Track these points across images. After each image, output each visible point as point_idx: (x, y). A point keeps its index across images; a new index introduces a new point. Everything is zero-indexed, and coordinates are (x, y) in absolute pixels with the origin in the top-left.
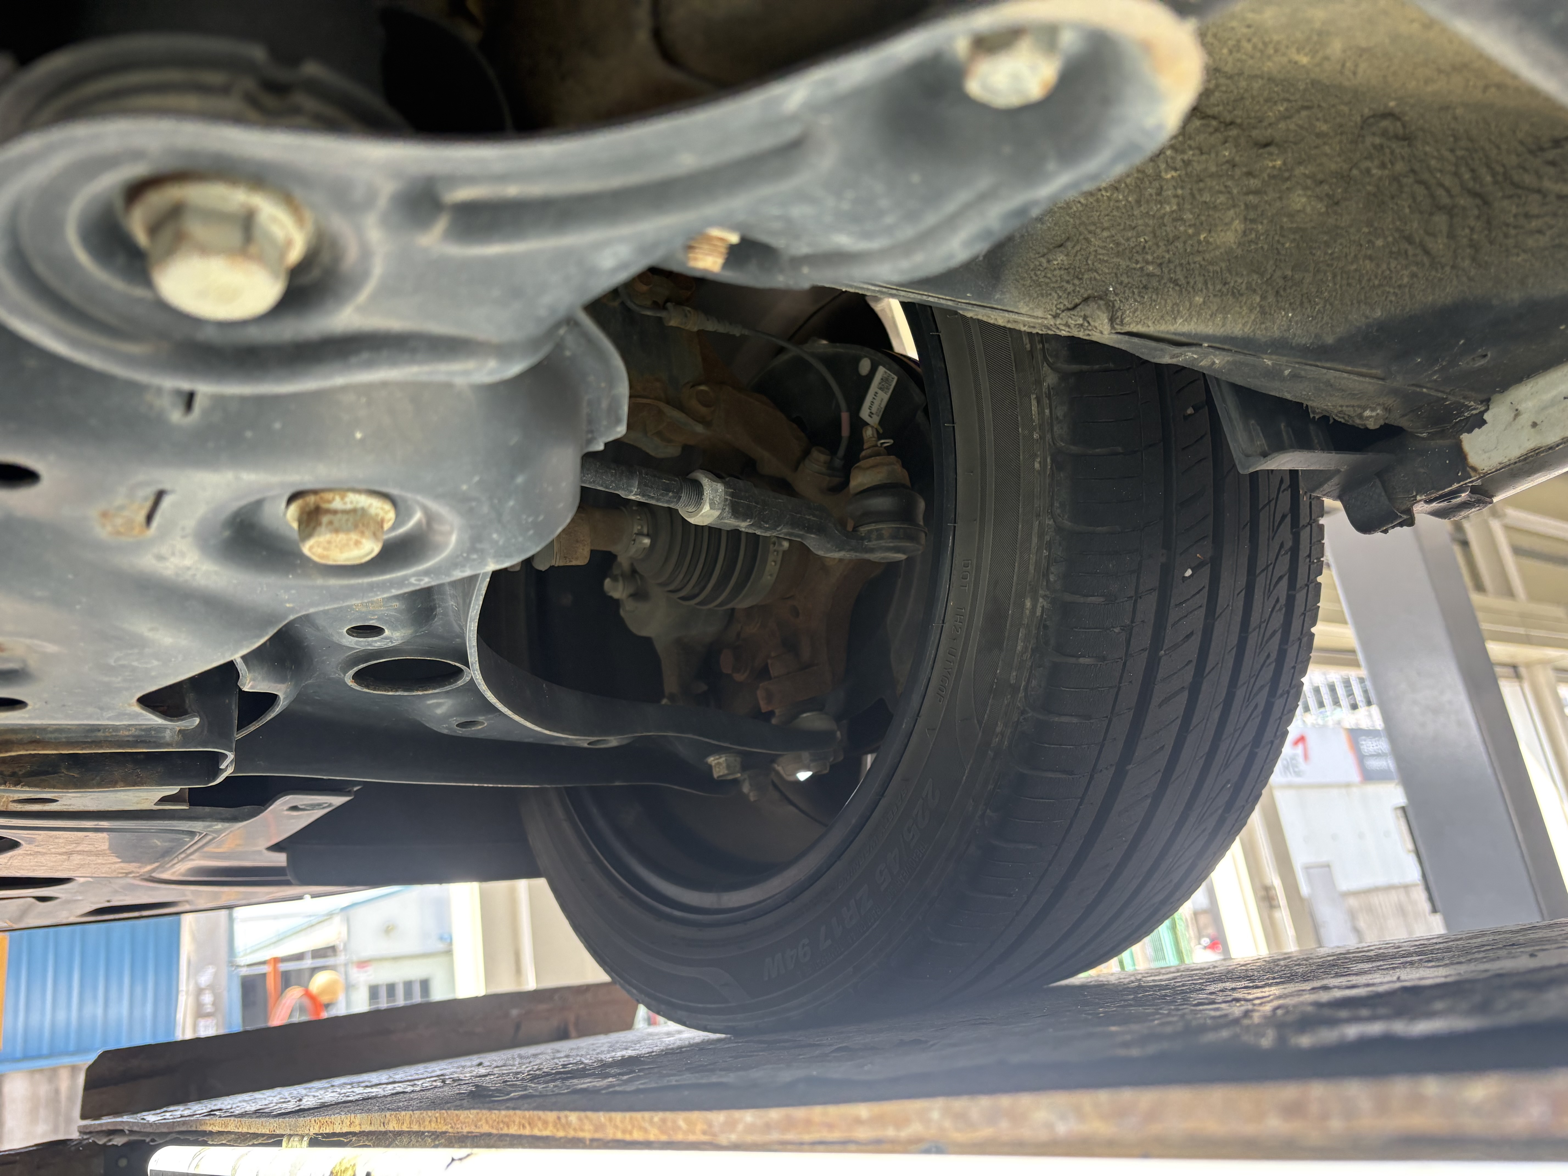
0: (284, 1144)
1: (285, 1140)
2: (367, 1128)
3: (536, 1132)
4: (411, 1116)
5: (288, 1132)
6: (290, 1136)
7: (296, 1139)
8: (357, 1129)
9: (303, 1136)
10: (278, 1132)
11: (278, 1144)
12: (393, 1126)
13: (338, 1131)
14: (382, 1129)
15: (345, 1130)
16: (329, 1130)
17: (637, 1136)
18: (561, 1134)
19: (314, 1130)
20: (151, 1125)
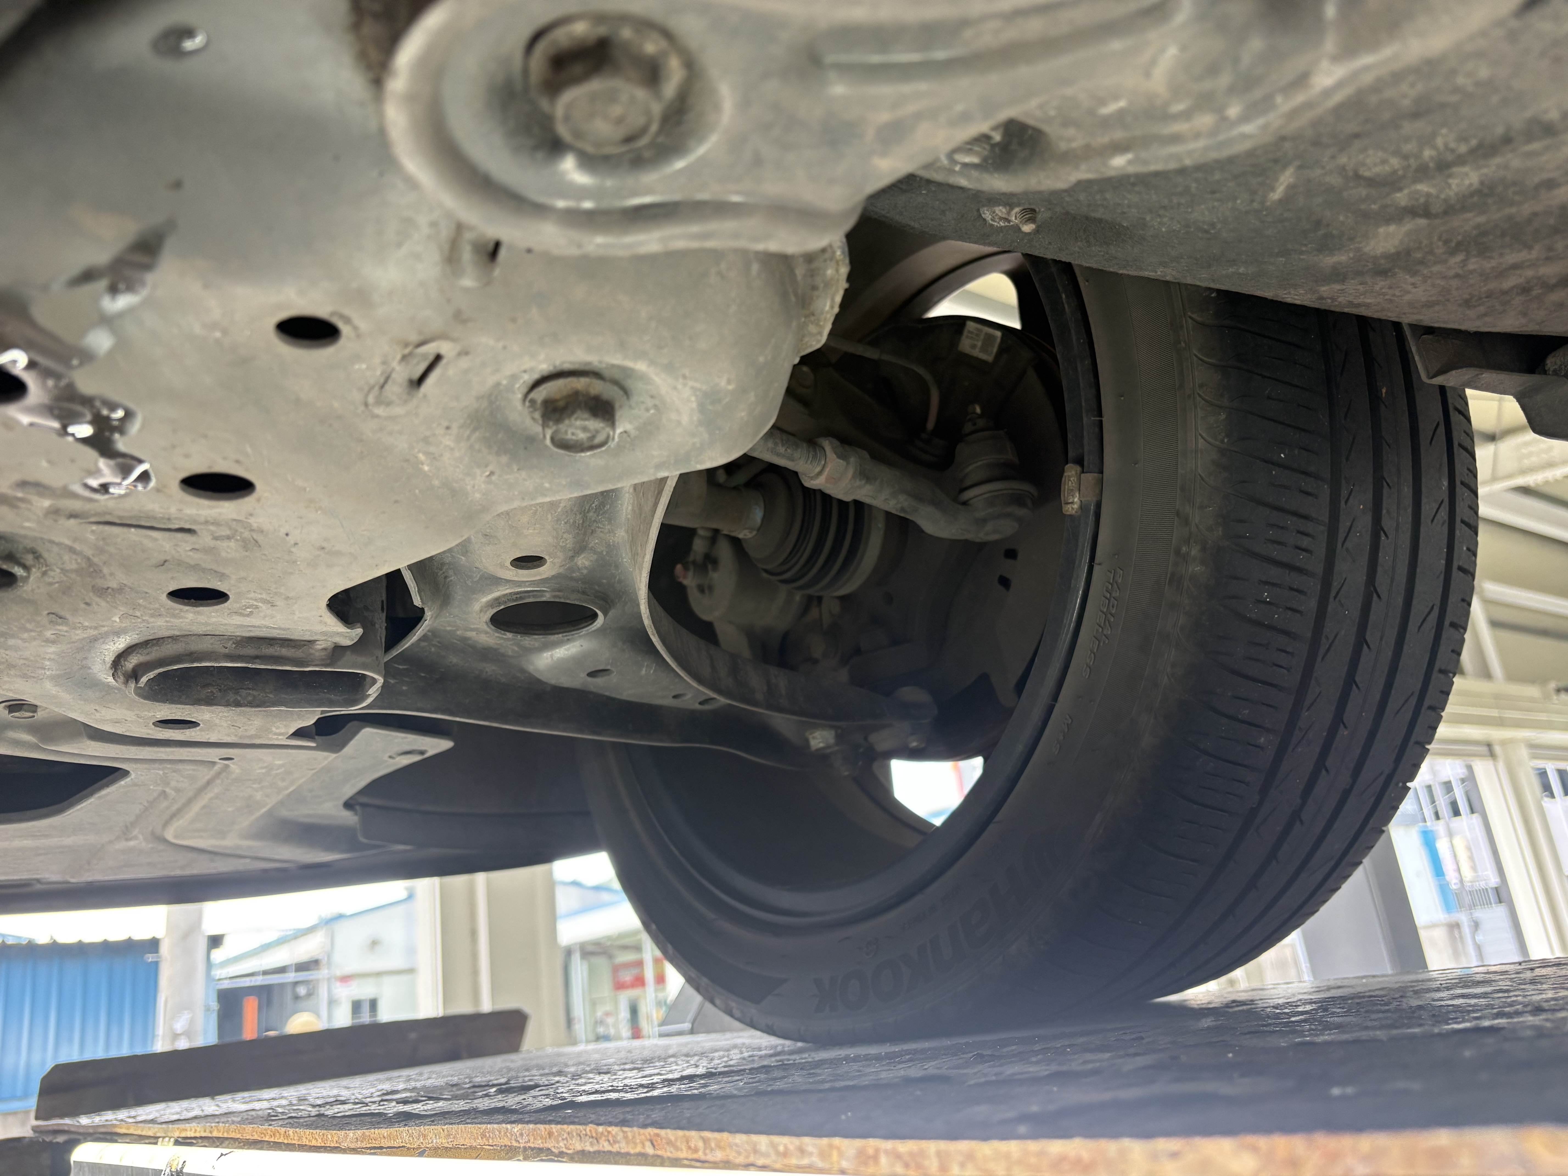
0: (159, 1143)
1: (160, 1140)
2: (204, 1135)
3: (276, 1140)
4: (224, 1127)
5: (164, 1135)
6: (164, 1137)
7: (167, 1139)
8: (198, 1135)
9: (170, 1138)
10: (158, 1135)
11: (156, 1143)
12: (215, 1134)
13: (189, 1136)
14: (210, 1135)
15: (193, 1135)
16: (183, 1135)
17: (314, 1143)
18: (286, 1141)
19: (177, 1134)
20: (84, 1127)
